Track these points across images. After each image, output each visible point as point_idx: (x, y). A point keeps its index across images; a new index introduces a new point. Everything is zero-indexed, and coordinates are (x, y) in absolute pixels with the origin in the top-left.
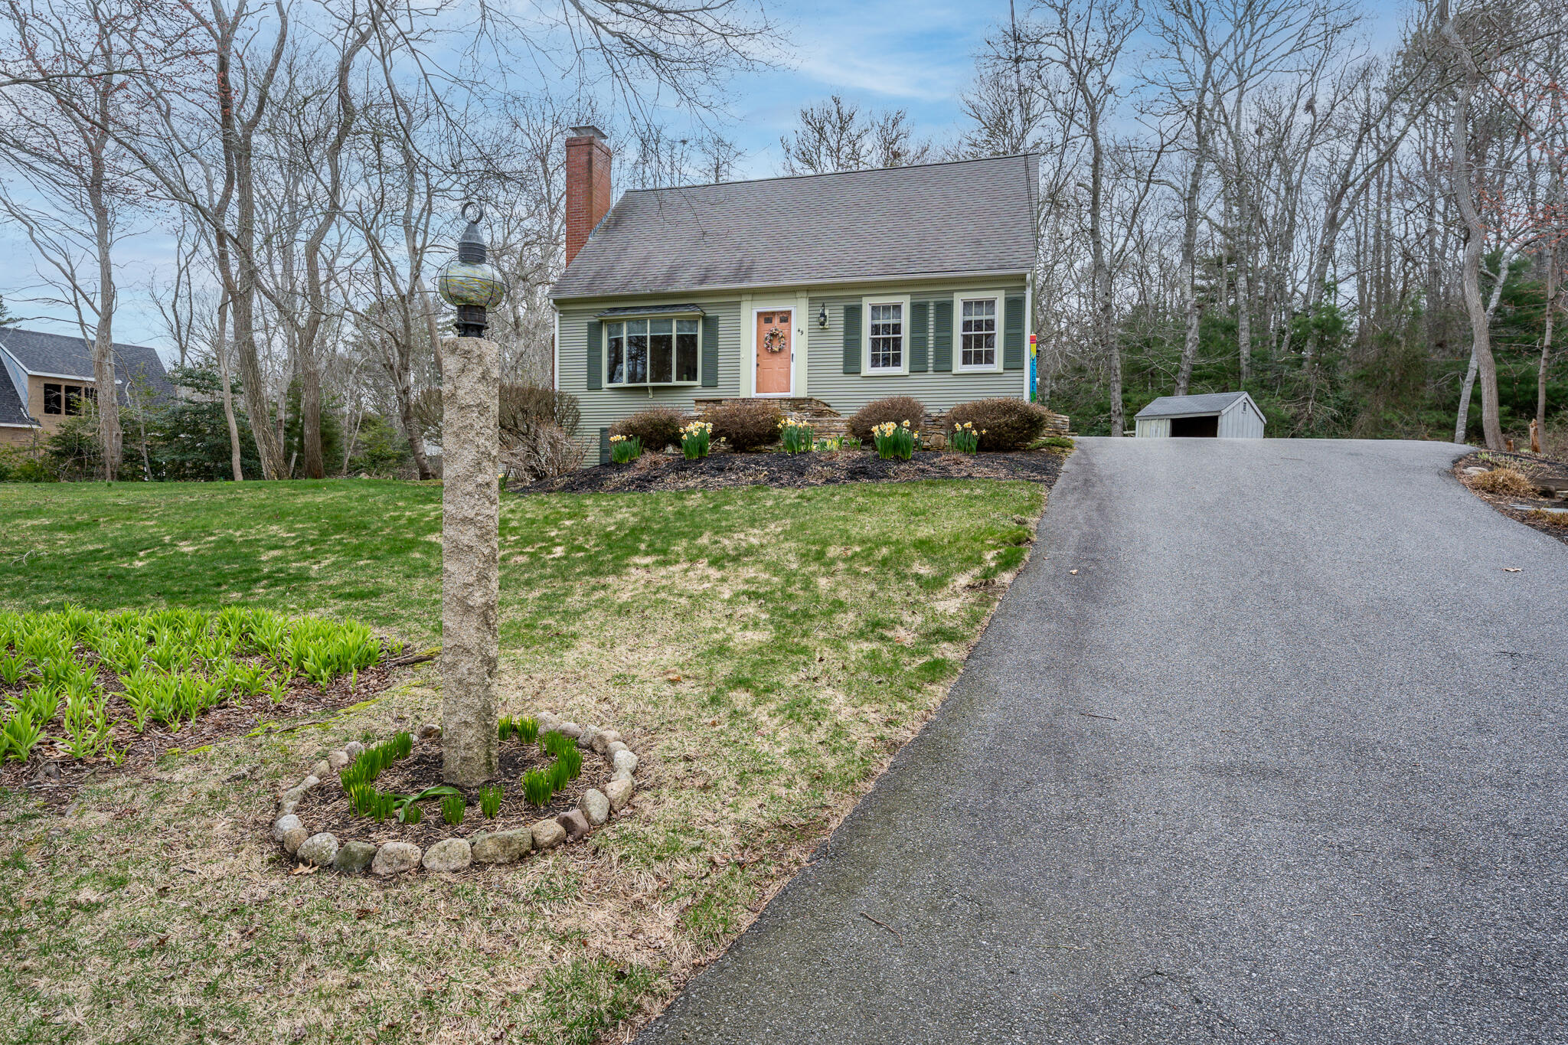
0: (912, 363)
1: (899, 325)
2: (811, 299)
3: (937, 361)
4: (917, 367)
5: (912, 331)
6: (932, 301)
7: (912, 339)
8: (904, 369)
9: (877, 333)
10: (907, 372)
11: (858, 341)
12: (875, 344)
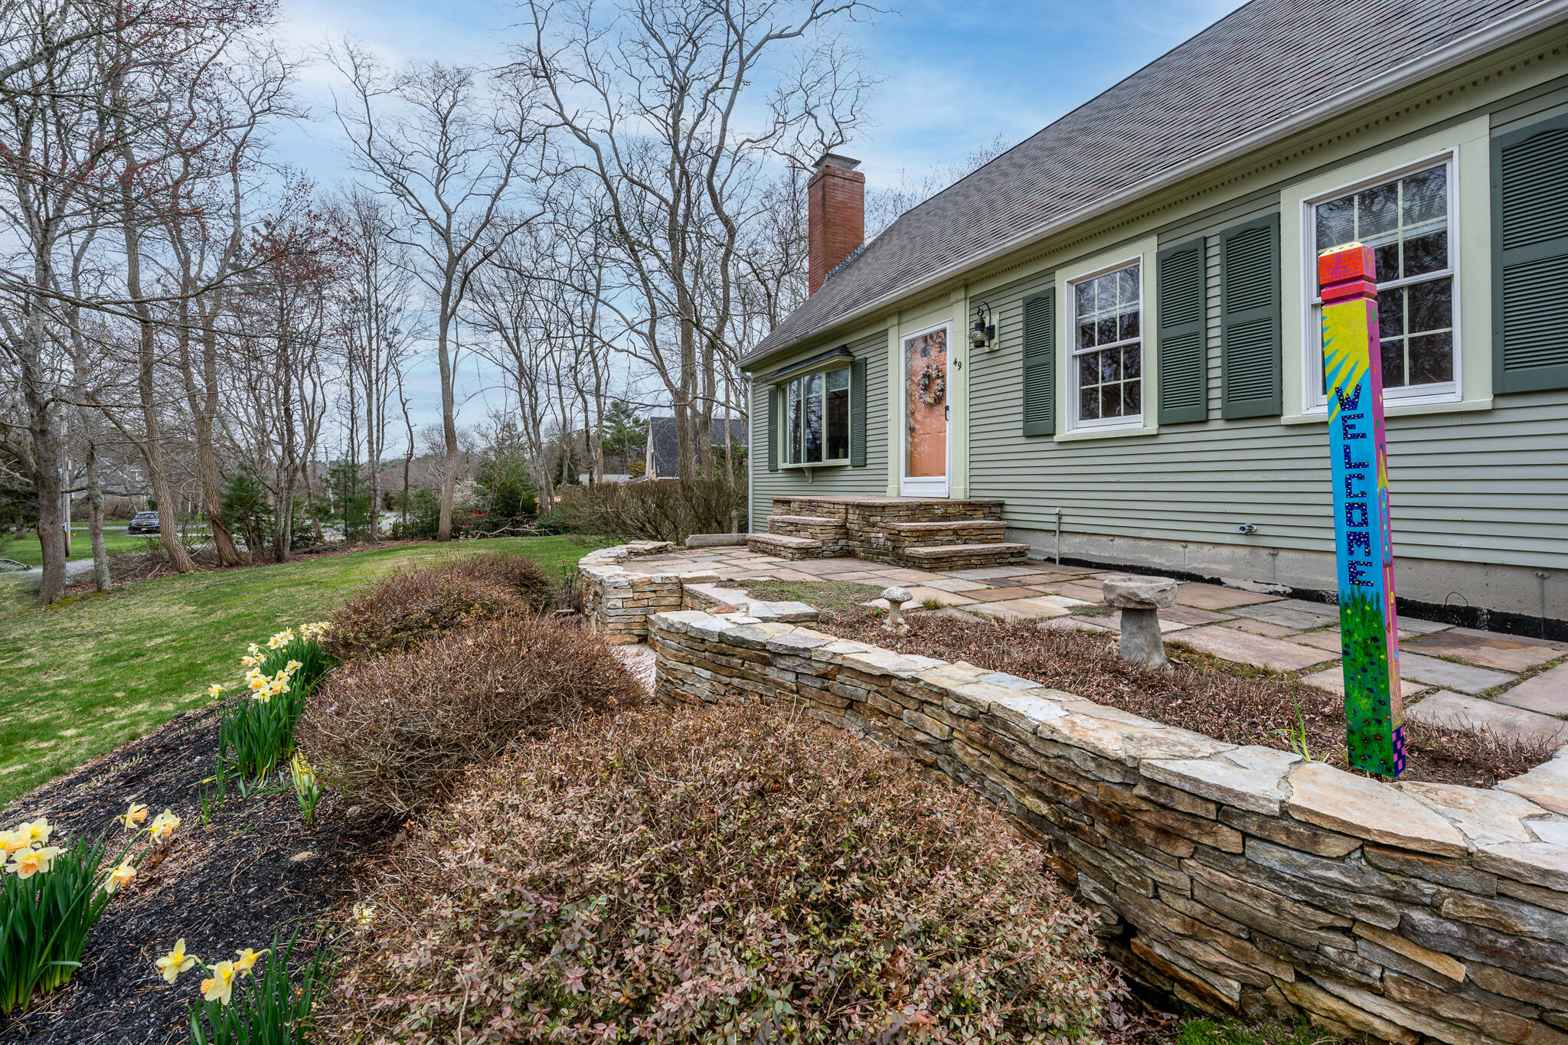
0: (1163, 404)
1: (1135, 316)
2: (973, 300)
3: (1231, 392)
4: (1177, 413)
5: (1163, 323)
6: (1214, 233)
7: (1164, 344)
8: (1144, 421)
9: (1090, 342)
10: (1152, 428)
11: (1050, 367)
12: (1088, 368)
